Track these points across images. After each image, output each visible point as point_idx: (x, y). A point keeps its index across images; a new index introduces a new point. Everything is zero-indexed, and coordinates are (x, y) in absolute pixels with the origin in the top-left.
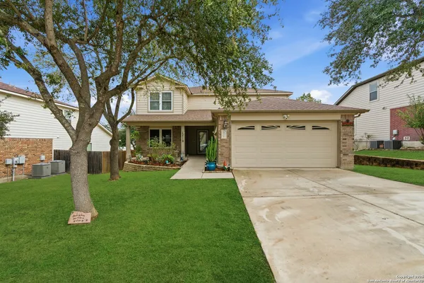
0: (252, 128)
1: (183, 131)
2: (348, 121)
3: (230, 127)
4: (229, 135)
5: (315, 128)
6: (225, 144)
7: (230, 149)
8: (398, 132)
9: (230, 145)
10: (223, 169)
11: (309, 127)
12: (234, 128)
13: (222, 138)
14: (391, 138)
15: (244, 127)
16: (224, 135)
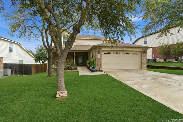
0: (110, 53)
1: (75, 54)
2: (145, 51)
3: (101, 53)
4: (101, 56)
5: (133, 54)
6: (99, 60)
7: (101, 62)
8: (155, 56)
9: (101, 60)
10: (99, 71)
11: (131, 53)
12: (103, 53)
13: (98, 57)
14: (152, 58)
15: (106, 53)
16: (99, 56)
